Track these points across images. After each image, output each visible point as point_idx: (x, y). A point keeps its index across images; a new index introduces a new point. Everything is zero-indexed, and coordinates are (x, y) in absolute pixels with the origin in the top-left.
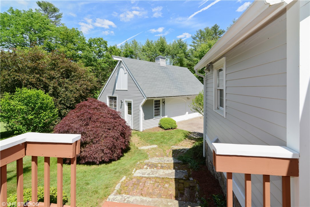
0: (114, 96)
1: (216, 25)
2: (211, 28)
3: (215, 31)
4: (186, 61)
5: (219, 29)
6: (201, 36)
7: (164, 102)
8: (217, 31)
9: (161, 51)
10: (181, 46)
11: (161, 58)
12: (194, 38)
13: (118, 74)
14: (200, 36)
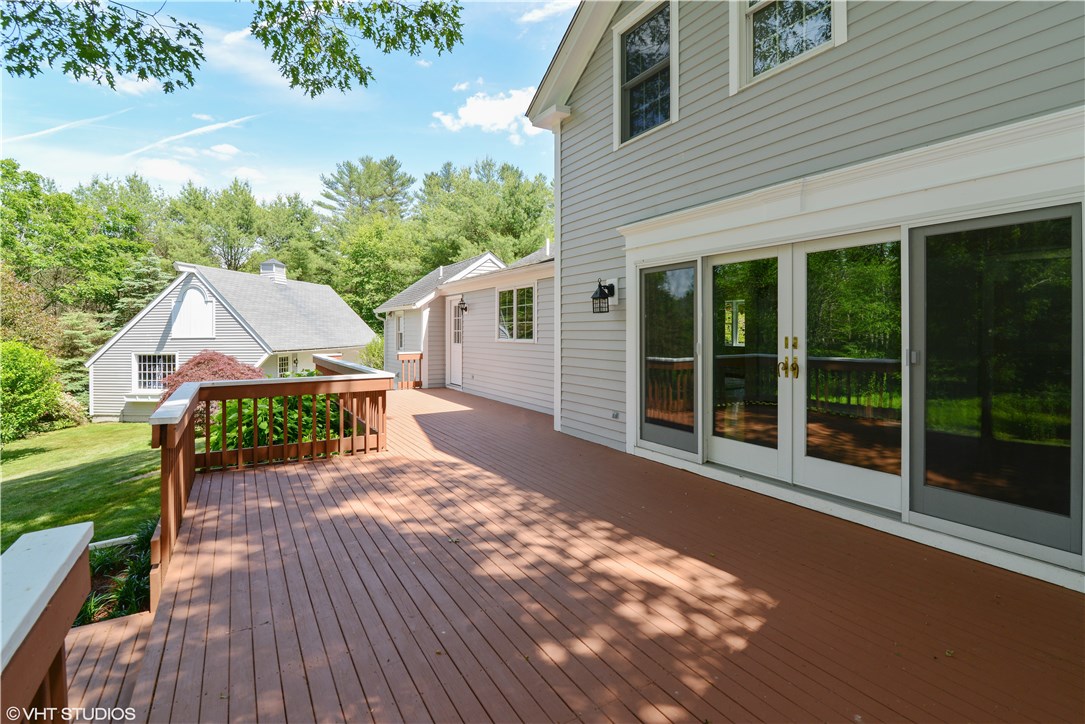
0: (162, 353)
1: (392, 157)
2: (379, 162)
3: (390, 174)
4: (315, 262)
5: (401, 171)
6: (352, 181)
7: (295, 362)
8: (395, 176)
9: (240, 226)
10: (300, 215)
11: (277, 265)
12: (329, 184)
13: (180, 302)
14: (346, 180)
